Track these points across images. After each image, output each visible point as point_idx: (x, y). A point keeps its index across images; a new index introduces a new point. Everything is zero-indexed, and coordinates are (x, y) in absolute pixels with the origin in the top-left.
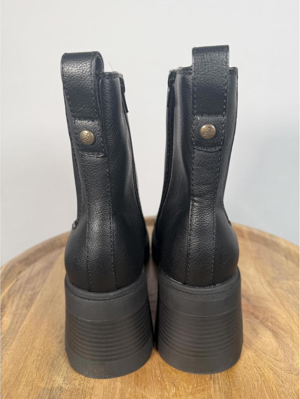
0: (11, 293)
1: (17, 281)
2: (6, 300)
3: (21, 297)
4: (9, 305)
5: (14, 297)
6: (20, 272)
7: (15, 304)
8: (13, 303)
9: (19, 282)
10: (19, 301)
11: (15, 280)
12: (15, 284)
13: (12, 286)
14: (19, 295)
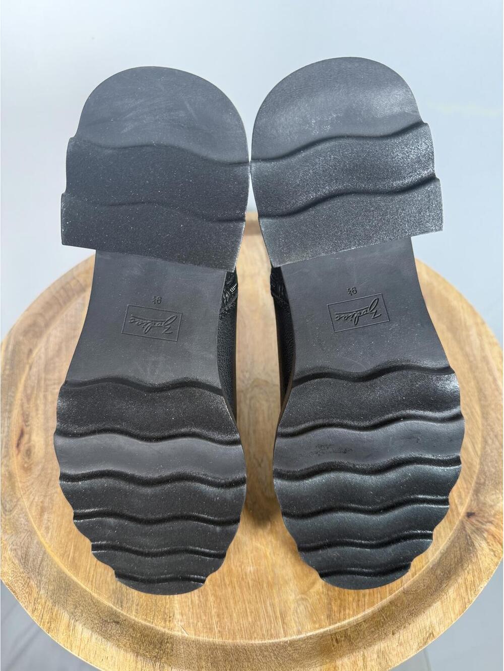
0: (29, 392)
1: (30, 368)
2: (26, 405)
3: (45, 397)
4: (33, 414)
5: (36, 399)
6: (31, 351)
7: (40, 412)
8: (37, 410)
9: (34, 370)
10: (45, 404)
11: (27, 367)
12: (29, 374)
13: (26, 381)
14: (41, 395)
